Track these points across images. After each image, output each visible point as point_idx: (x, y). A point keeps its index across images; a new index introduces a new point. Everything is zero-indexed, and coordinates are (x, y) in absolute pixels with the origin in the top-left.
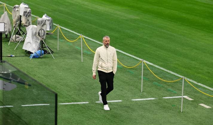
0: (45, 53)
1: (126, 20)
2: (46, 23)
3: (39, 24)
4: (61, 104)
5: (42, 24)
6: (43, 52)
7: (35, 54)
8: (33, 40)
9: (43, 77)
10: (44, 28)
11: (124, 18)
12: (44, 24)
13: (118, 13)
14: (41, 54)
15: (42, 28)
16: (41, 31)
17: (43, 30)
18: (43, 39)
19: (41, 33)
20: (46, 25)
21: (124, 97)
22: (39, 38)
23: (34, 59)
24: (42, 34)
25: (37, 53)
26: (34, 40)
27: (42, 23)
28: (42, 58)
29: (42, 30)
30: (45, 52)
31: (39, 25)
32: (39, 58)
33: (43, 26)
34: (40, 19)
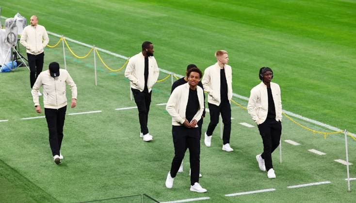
0: (17, 65)
1: (147, 19)
2: (17, 25)
3: (7, 26)
4: (23, 119)
5: (11, 26)
6: (15, 63)
7: (5, 67)
8: (2, 49)
9: (9, 92)
10: (14, 31)
11: (145, 17)
12: (14, 26)
13: (140, 11)
14: (13, 67)
15: (12, 31)
16: (11, 35)
17: (13, 33)
18: (14, 45)
19: (11, 38)
20: (16, 27)
21: (107, 107)
22: (9, 44)
23: (4, 74)
24: (13, 40)
25: (8, 66)
26: (4, 48)
27: (11, 24)
28: (15, 71)
29: (13, 35)
30: (19, 63)
31: (7, 28)
32: (10, 71)
33: (12, 28)
34: (8, 20)
